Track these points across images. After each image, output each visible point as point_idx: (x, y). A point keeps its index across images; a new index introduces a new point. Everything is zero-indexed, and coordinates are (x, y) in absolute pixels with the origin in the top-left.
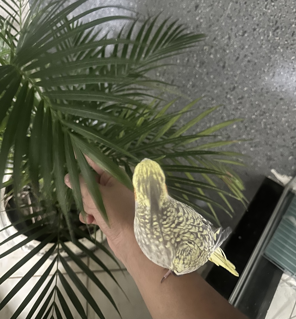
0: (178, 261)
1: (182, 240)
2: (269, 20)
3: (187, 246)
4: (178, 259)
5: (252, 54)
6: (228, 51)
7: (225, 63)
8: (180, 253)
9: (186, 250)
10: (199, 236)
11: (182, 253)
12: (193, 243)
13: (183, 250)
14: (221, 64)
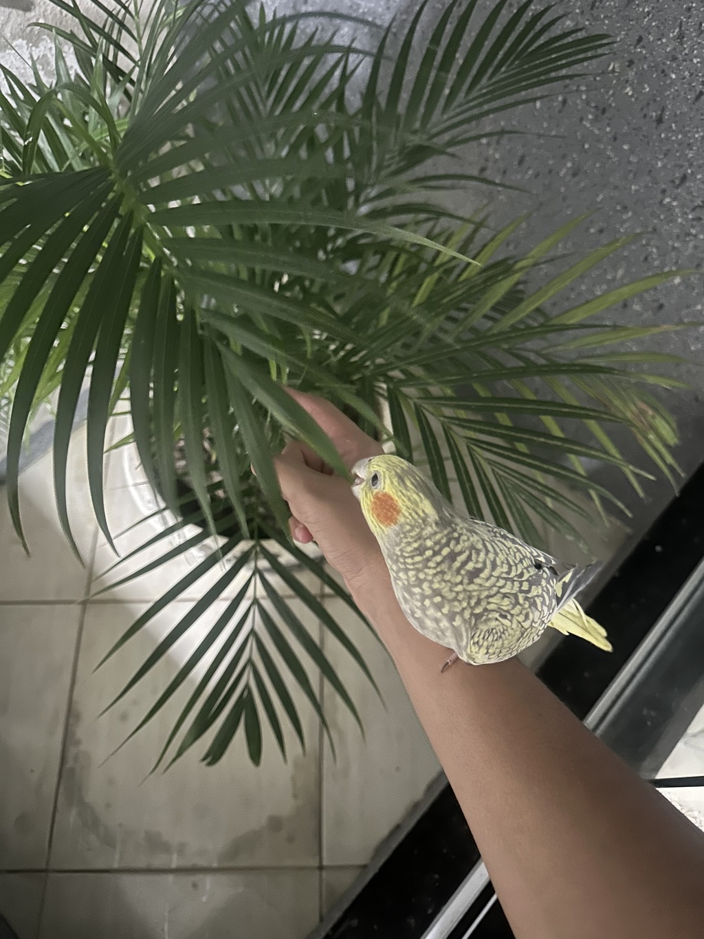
0: (478, 649)
1: (486, 610)
3: (497, 623)
4: (476, 645)
6: (674, 75)
7: (664, 108)
8: (482, 636)
9: (494, 631)
10: (521, 601)
11: (486, 638)
12: (509, 617)
13: (488, 631)
14: (654, 113)
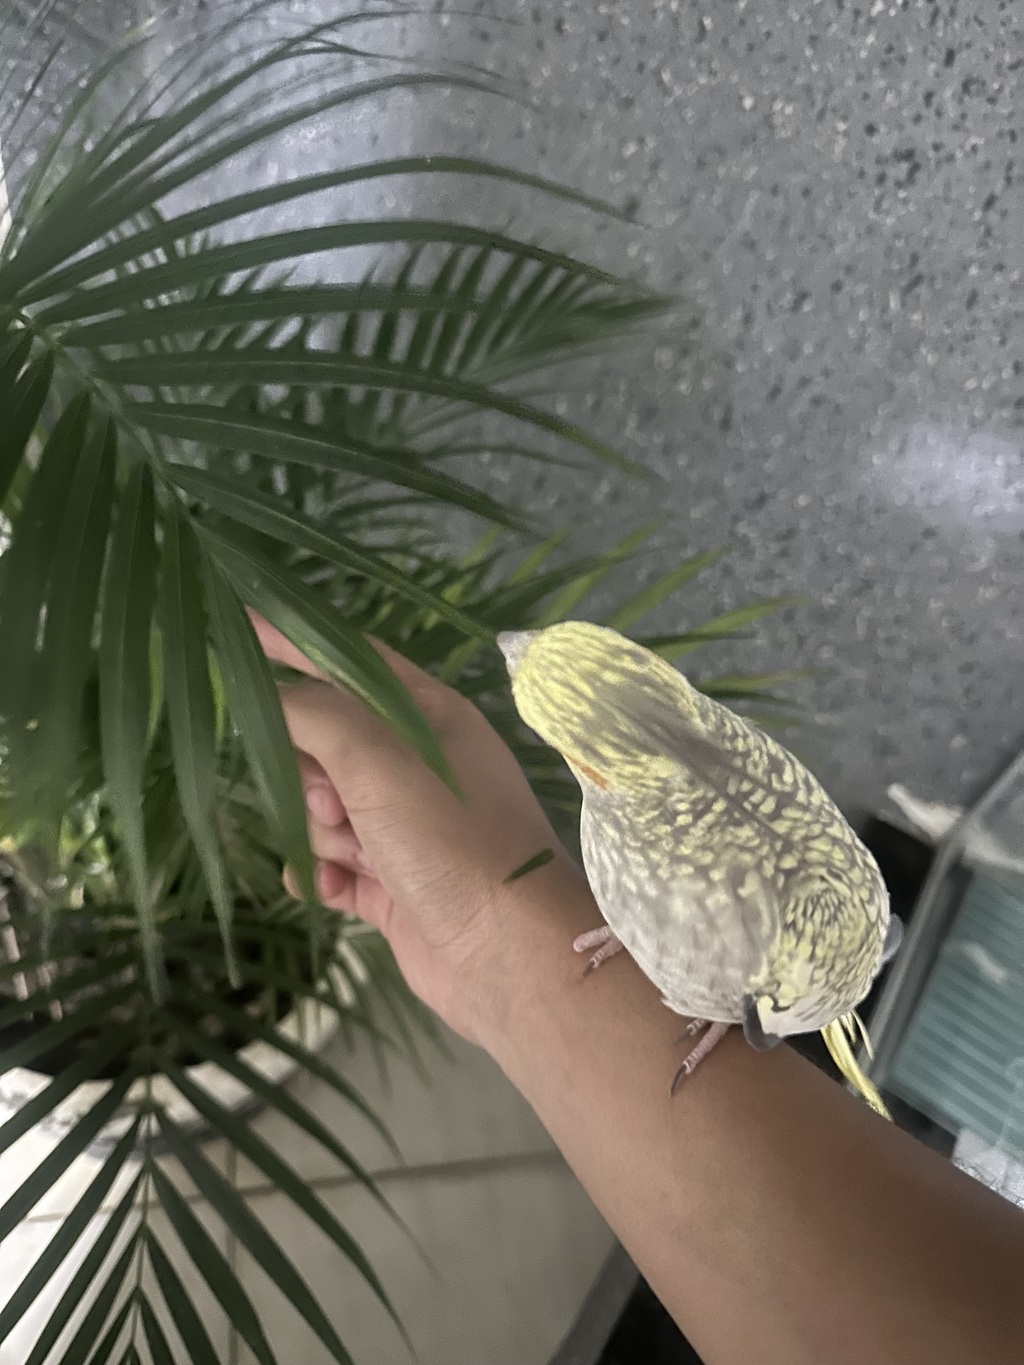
2: (889, 251)
5: (827, 374)
6: (740, 368)
7: (729, 410)
8: (800, 910)
10: (860, 861)
11: (809, 913)
12: (844, 878)
13: (811, 901)
14: (717, 414)
